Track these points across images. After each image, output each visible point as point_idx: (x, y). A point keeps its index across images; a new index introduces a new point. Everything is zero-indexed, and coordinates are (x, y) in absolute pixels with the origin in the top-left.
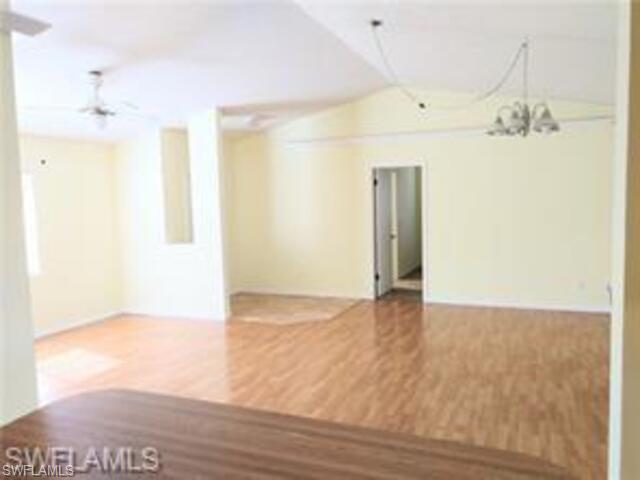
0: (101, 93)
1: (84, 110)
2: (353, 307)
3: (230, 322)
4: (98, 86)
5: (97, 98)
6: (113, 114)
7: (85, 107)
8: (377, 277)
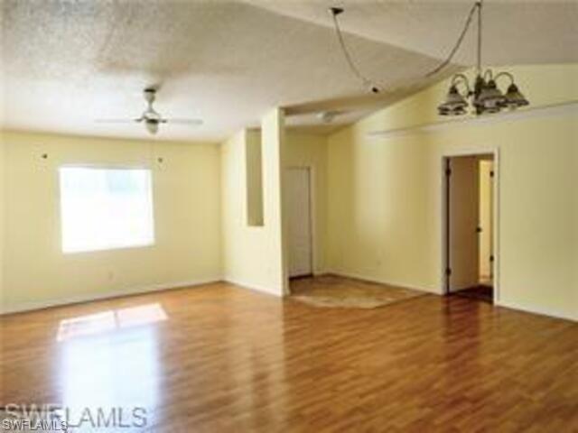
0: (155, 105)
1: (139, 120)
2: (416, 298)
3: (285, 298)
4: (151, 100)
5: (151, 110)
6: (164, 121)
7: (139, 117)
8: (448, 272)
